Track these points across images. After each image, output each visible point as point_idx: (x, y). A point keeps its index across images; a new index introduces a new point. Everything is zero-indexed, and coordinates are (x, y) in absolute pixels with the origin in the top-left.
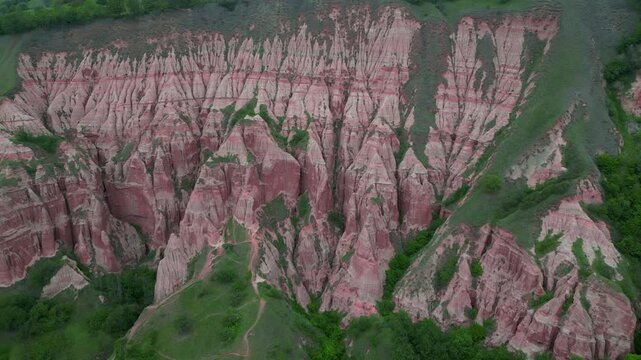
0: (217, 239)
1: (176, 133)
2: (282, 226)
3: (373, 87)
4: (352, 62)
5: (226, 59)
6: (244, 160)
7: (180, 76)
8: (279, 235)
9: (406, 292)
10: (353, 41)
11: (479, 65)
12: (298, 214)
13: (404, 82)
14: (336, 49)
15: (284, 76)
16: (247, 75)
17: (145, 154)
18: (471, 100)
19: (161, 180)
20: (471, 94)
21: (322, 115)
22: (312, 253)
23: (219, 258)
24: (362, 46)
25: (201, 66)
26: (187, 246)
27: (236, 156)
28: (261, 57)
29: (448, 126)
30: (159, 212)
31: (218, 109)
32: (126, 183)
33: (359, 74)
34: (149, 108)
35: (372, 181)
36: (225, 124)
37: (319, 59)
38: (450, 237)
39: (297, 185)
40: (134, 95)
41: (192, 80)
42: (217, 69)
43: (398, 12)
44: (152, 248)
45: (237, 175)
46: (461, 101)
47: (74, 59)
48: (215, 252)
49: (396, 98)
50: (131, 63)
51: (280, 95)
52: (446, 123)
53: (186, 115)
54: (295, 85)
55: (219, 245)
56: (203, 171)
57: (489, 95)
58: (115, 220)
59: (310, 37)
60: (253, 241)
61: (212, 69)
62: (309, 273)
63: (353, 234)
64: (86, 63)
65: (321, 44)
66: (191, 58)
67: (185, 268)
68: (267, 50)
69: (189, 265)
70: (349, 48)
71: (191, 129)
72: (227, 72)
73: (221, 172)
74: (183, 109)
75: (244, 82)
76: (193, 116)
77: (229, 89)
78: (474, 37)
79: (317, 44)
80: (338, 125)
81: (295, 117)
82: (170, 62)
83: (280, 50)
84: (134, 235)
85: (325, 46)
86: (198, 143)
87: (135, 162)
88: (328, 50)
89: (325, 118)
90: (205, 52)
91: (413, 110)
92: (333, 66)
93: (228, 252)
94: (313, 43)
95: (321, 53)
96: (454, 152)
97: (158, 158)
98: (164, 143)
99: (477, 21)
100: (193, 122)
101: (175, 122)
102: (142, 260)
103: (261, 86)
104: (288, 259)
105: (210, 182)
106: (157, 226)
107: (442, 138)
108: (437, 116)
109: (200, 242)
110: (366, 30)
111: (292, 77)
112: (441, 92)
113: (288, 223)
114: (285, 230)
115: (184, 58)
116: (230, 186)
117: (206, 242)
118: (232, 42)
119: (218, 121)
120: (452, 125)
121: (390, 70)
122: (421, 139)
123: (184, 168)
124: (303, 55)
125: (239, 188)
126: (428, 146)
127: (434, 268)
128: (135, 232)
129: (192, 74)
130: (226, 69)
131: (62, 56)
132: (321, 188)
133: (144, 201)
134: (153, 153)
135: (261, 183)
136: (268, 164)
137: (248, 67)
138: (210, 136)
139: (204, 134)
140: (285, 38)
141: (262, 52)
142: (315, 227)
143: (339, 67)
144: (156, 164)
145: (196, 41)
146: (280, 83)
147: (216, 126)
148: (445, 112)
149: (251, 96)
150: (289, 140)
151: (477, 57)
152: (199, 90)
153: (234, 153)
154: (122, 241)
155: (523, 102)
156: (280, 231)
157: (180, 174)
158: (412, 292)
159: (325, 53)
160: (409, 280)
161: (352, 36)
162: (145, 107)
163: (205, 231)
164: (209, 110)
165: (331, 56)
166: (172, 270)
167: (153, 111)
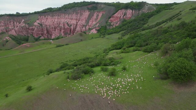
0: (59, 35)
1: (56, 25)
4: (80, 17)
6: (63, 27)
10: (81, 15)
13: (86, 20)
17: (52, 27)
32: (50, 30)
33: (81, 19)
37: (76, 17)
39: (70, 31)
40: (52, 21)
43: (87, 11)
46: (93, 22)
47: (45, 17)
50: (52, 17)
59: (75, 14)
61: (62, 18)
64: (46, 17)
65: (77, 15)
68: (69, 16)
72: (64, 18)
74: (58, 22)
75: (66, 20)
77: (64, 20)
78: (96, 14)
80: (77, 24)
81: (71, 23)
82: (57, 17)
83: (71, 16)
89: (75, 24)
91: (86, 23)
97: (54, 27)
99: (97, 12)
100: (59, 24)
103: (68, 20)
105: (58, 29)
107: (89, 26)
110: (83, 13)
111: (72, 19)
112: (90, 21)
113: (68, 35)
115: (59, 17)
118: (65, 15)
121: (85, 18)
122: (86, 26)
124: (74, 16)
125: (62, 30)
129: (59, 19)
131: (44, 16)
133: (51, 32)
135: (65, 30)
136: (66, 28)
137: (67, 18)
140: (72, 14)
143: (78, 18)
145: (60, 15)
146: (70, 20)
148: (90, 23)
150: (69, 26)
151: (96, 17)
152: (60, 20)
161: (81, 14)
164: (61, 23)
167: (54, 22)
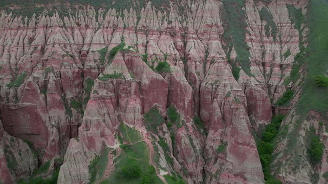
0: (113, 141)
1: (65, 63)
2: (161, 129)
3: (202, 38)
4: (185, 23)
5: (97, 21)
6: (128, 77)
7: (64, 29)
8: (160, 137)
9: (288, 171)
10: (183, 11)
11: (265, 23)
12: (169, 121)
13: (221, 34)
14: (173, 15)
15: (141, 30)
16: (114, 30)
17: (38, 78)
18: (266, 42)
19: (54, 99)
20: (265, 39)
21: (173, 53)
22: (191, 149)
23: (119, 157)
24: (189, 14)
25: (78, 25)
26: (86, 150)
27: (121, 74)
28: (123, 19)
29: (259, 57)
30: (53, 126)
31: (95, 50)
32: (20, 103)
33: (191, 30)
34: (39, 48)
35: (228, 89)
36: (102, 60)
37: (162, 21)
38: (305, 122)
39: (166, 99)
40: (26, 40)
41: (73, 33)
42: (91, 26)
44: (46, 160)
45: (124, 89)
46: (261, 43)
48: (114, 152)
49: (219, 42)
50: (23, 19)
51: (140, 42)
52: (257, 55)
53: (71, 53)
54: (149, 36)
55: (117, 146)
56: (96, 84)
57: (278, 39)
58: (9, 137)
59: (154, 8)
60: (146, 140)
61: (87, 26)
62: (191, 166)
63: (220, 130)
65: (162, 12)
66: (71, 19)
67: (86, 171)
68: (126, 16)
69: (90, 168)
70: (181, 15)
71: (76, 63)
72: (99, 28)
73: (111, 85)
74: (68, 49)
75: (112, 34)
76: (76, 55)
77: (102, 39)
78: (256, 9)
79: (159, 12)
80: (186, 58)
81: (155, 54)
82: (55, 18)
83: (135, 15)
84: (27, 150)
85: (165, 13)
86: (82, 74)
87: (30, 84)
88: (168, 16)
89: (175, 55)
90: (81, 15)
91: (233, 48)
92: (173, 25)
93: (126, 152)
94: (157, 12)
95: (164, 17)
96: (268, 72)
97: (51, 80)
98: (55, 71)
100: (77, 58)
101: (63, 56)
102: (35, 172)
103: (126, 35)
104: (172, 156)
105: (103, 93)
106: (51, 139)
107: (258, 64)
108: (250, 51)
109: (98, 145)
110: (189, 6)
111: (146, 31)
112: (248, 37)
113: (165, 129)
114: (164, 133)
115: (66, 18)
116: (118, 97)
117: (104, 145)
118: (100, 11)
119: (97, 58)
120: (261, 57)
121: (211, 26)
122: (246, 66)
123: (71, 91)
124: (152, 18)
125: (125, 100)
126: (251, 68)
127: (304, 147)
128: (28, 147)
129: (72, 28)
130: (97, 26)
132: (188, 98)
133: (37, 118)
134: (46, 77)
135: (141, 97)
136: (146, 81)
137: (114, 25)
138: (91, 68)
139: (86, 67)
140: (138, 9)
141: (123, 16)
142: (187, 129)
143: (177, 26)
144: (49, 86)
145: (74, 9)
146: (139, 35)
147: (95, 61)
148: (254, 48)
149: (120, 42)
150: (155, 67)
151: (262, 19)
152: (79, 39)
153: (119, 72)
154: (16, 155)
155: (304, 39)
156: (161, 134)
157: (69, 95)
158: (294, 170)
159: (166, 18)
160: (287, 160)
161: (181, 9)
162: (36, 48)
163: (103, 135)
164: (88, 52)
165: (170, 19)
166: (74, 174)
167: (43, 50)
